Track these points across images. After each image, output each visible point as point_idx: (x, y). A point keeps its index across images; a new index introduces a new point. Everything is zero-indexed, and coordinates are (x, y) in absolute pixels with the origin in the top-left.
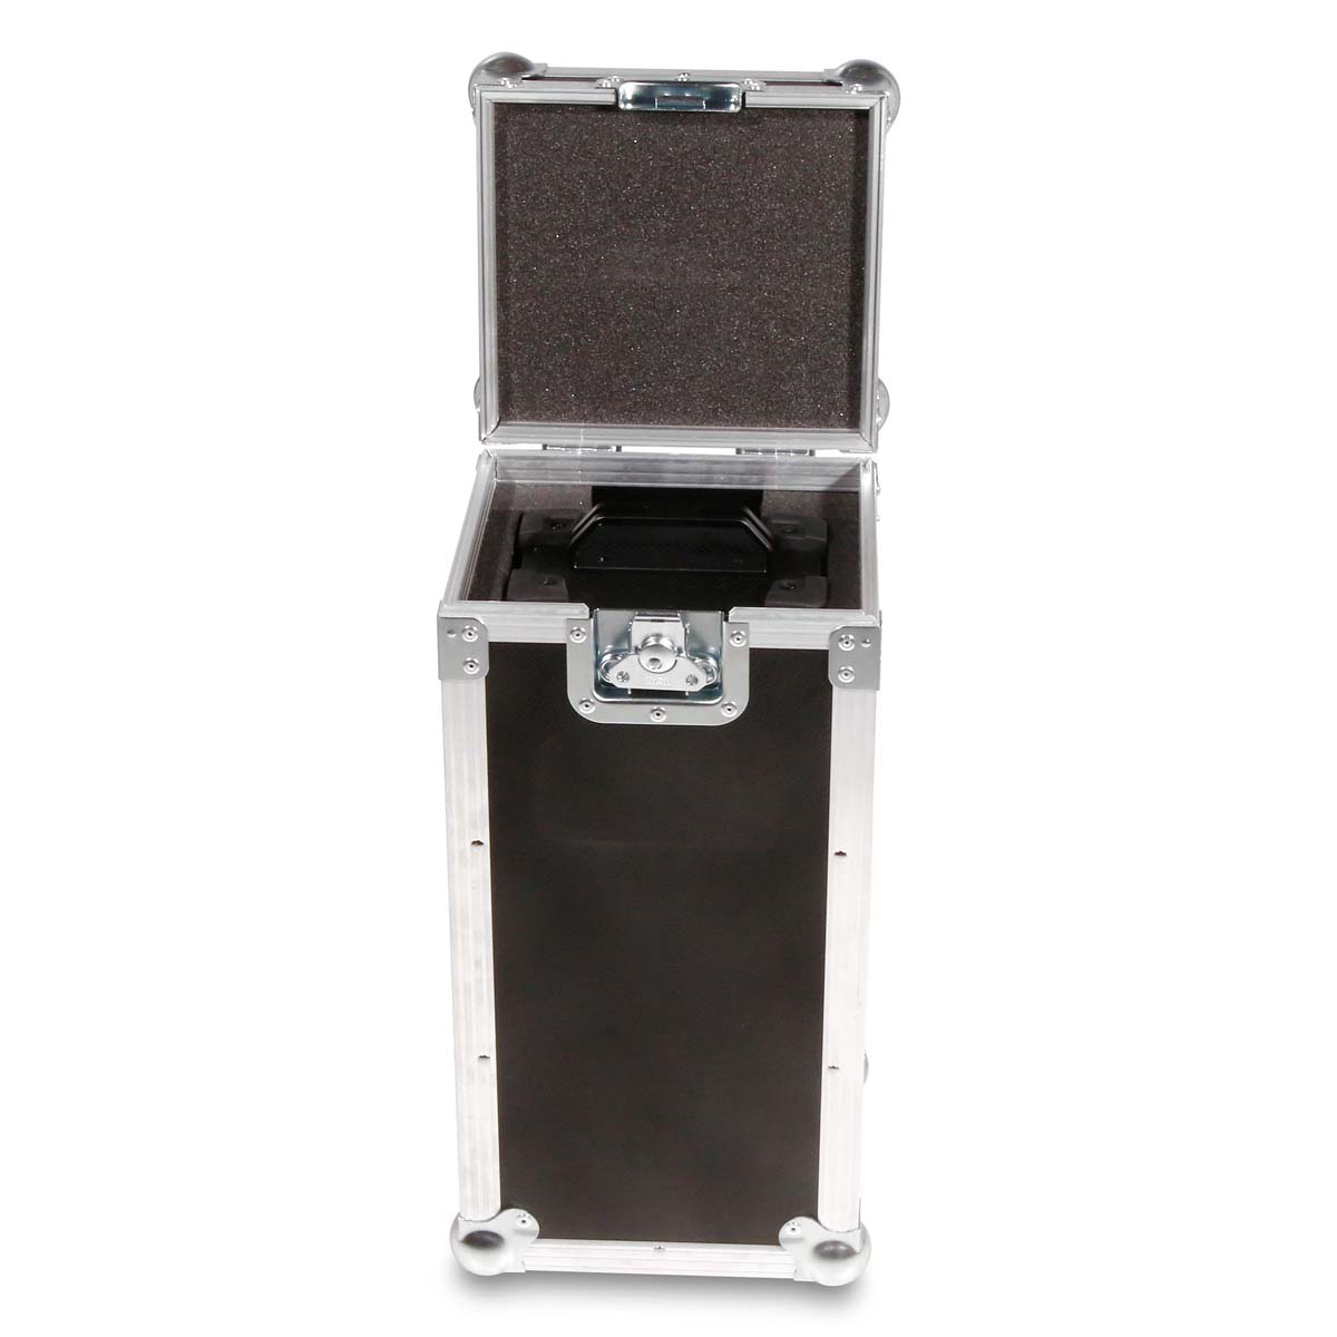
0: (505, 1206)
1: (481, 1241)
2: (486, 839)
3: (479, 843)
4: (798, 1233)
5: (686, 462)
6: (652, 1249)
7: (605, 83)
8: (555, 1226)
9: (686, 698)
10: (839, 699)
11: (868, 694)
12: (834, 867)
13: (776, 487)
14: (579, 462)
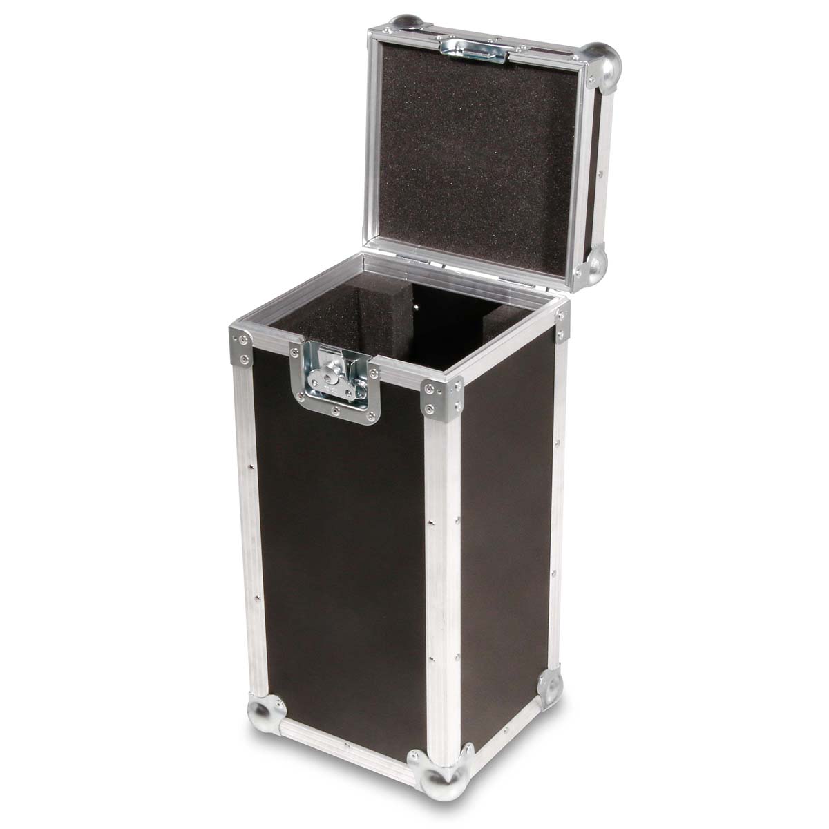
0: (271, 692)
1: (262, 711)
2: (255, 465)
3: (251, 467)
4: (416, 759)
5: (462, 278)
6: (343, 743)
7: (438, 37)
8: (294, 713)
9: (348, 404)
10: (428, 424)
11: (440, 424)
12: (429, 530)
13: (510, 304)
14: (406, 267)
